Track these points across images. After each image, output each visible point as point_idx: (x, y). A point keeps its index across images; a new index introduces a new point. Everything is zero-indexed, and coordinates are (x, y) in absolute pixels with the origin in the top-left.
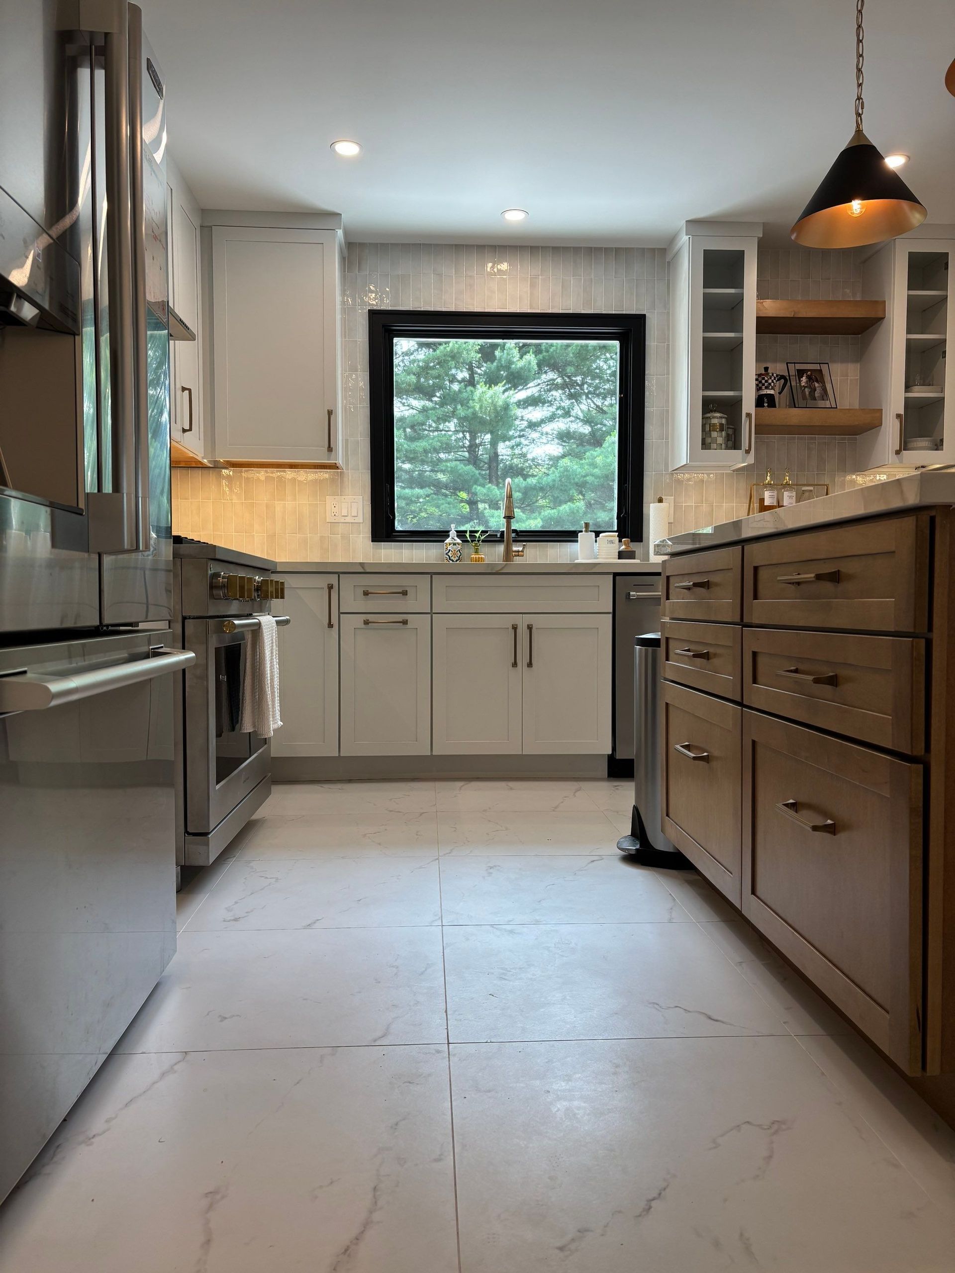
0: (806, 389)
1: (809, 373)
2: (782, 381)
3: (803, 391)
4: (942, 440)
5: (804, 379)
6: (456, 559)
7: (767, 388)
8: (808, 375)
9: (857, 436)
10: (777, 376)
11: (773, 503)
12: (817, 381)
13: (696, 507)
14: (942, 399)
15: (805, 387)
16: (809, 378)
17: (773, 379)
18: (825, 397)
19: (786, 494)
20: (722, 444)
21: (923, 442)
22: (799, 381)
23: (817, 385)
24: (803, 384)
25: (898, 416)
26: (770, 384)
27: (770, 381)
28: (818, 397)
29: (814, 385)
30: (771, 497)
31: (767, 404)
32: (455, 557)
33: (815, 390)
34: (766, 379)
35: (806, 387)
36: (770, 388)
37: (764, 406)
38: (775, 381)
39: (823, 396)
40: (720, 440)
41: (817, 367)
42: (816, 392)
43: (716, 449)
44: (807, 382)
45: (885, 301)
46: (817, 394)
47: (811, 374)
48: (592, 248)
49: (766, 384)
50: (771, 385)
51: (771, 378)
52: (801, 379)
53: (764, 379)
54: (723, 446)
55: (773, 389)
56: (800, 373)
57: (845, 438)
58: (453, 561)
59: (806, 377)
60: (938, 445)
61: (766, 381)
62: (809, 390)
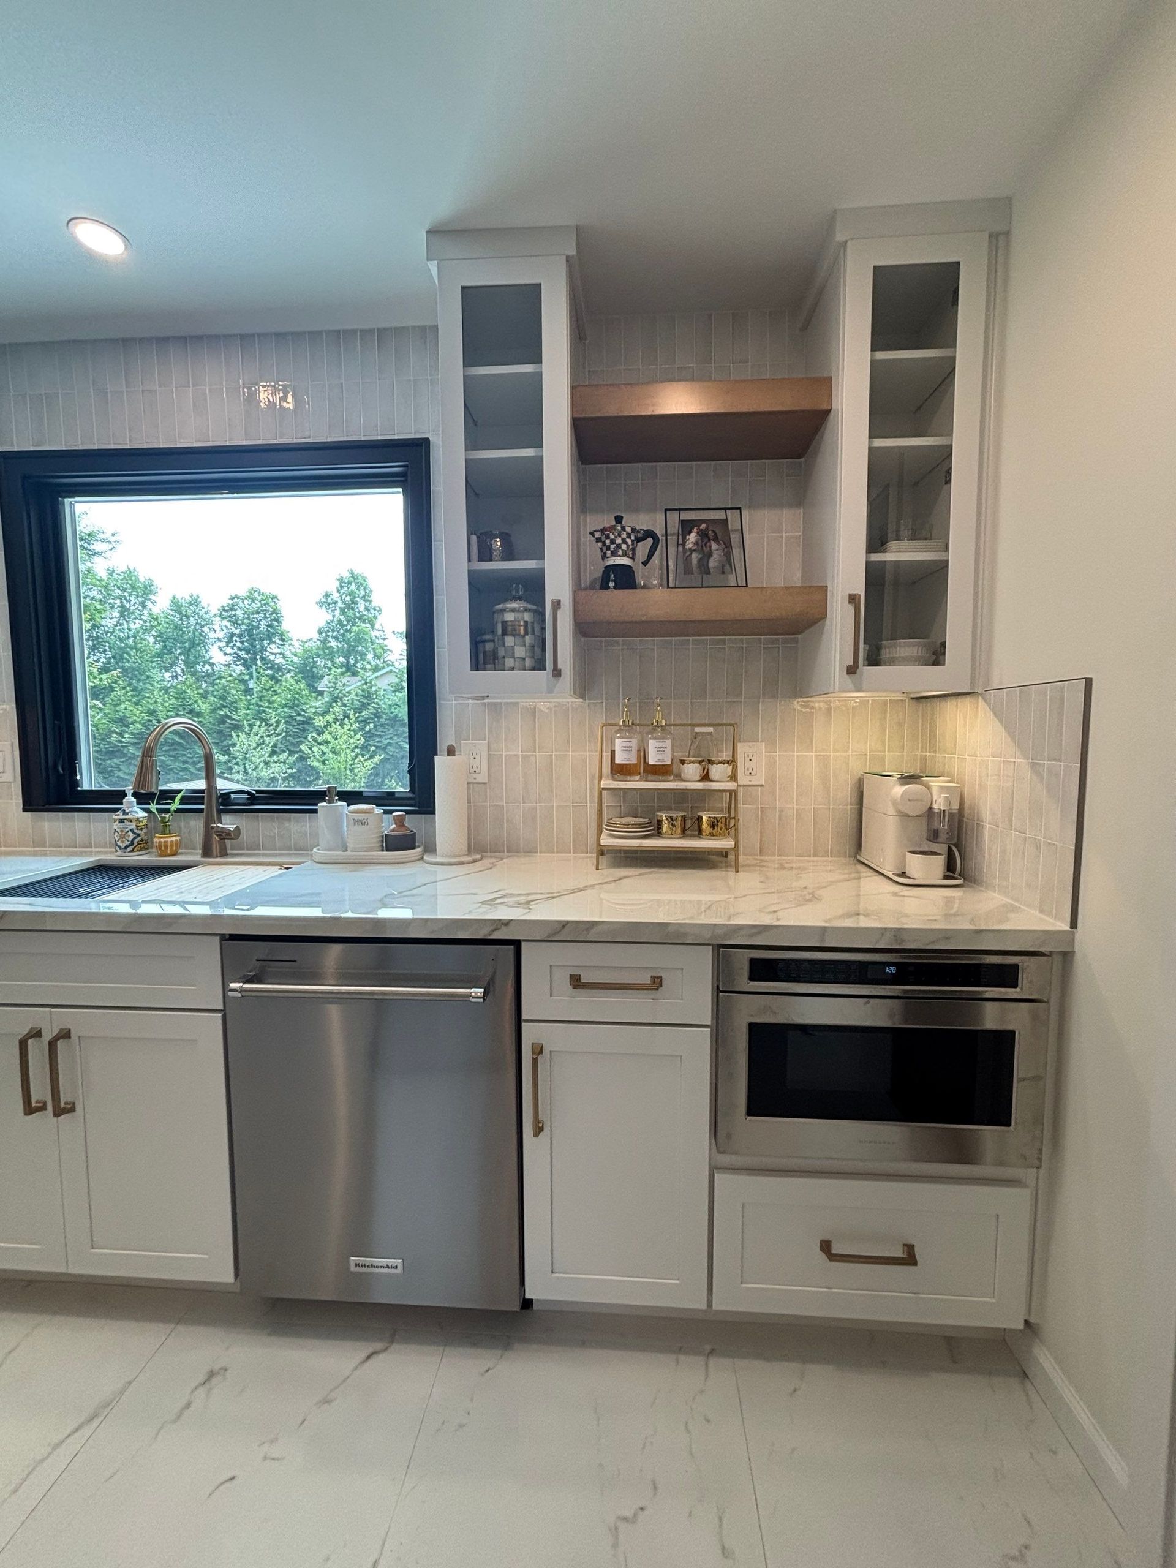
0: (694, 555)
1: (703, 526)
2: (650, 541)
3: (687, 560)
4: (943, 645)
5: (692, 537)
6: (125, 845)
7: (614, 554)
8: (702, 530)
9: (799, 636)
10: (633, 530)
11: (629, 760)
12: (716, 539)
13: (524, 757)
14: (943, 566)
15: (691, 551)
16: (703, 534)
17: (624, 535)
18: (727, 567)
19: (652, 744)
20: (524, 659)
21: (906, 648)
22: (683, 541)
23: (714, 546)
24: (689, 545)
25: (853, 599)
26: (619, 546)
27: (619, 541)
28: (714, 568)
29: (710, 547)
30: (627, 749)
31: (613, 584)
32: (123, 842)
33: (710, 555)
34: (612, 537)
35: (694, 550)
36: (620, 553)
37: (609, 588)
38: (628, 540)
39: (723, 566)
40: (520, 652)
41: (719, 515)
42: (711, 559)
43: (513, 669)
44: (696, 543)
45: (831, 378)
46: (712, 563)
47: (707, 528)
48: (339, 331)
49: (613, 547)
50: (620, 548)
51: (620, 536)
52: (688, 537)
53: (608, 537)
54: (528, 662)
55: (625, 554)
56: (687, 527)
57: (777, 640)
58: (120, 848)
59: (698, 533)
60: (936, 656)
61: (613, 542)
62: (700, 556)
